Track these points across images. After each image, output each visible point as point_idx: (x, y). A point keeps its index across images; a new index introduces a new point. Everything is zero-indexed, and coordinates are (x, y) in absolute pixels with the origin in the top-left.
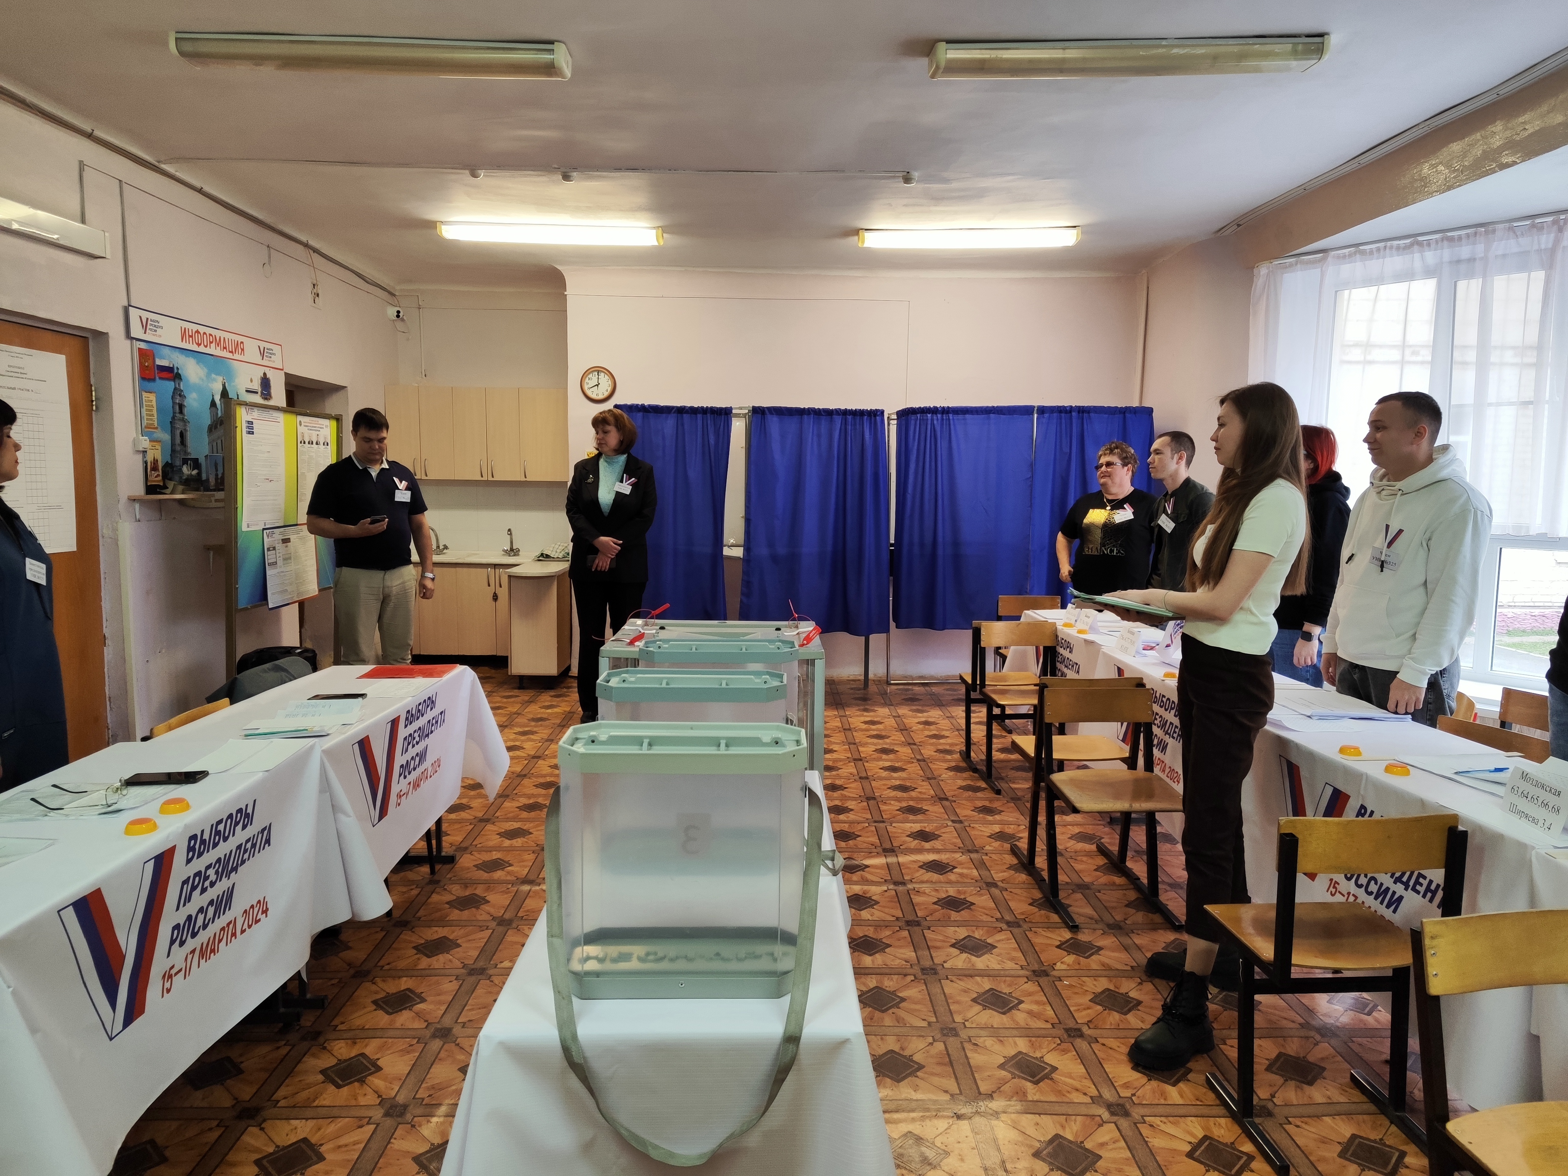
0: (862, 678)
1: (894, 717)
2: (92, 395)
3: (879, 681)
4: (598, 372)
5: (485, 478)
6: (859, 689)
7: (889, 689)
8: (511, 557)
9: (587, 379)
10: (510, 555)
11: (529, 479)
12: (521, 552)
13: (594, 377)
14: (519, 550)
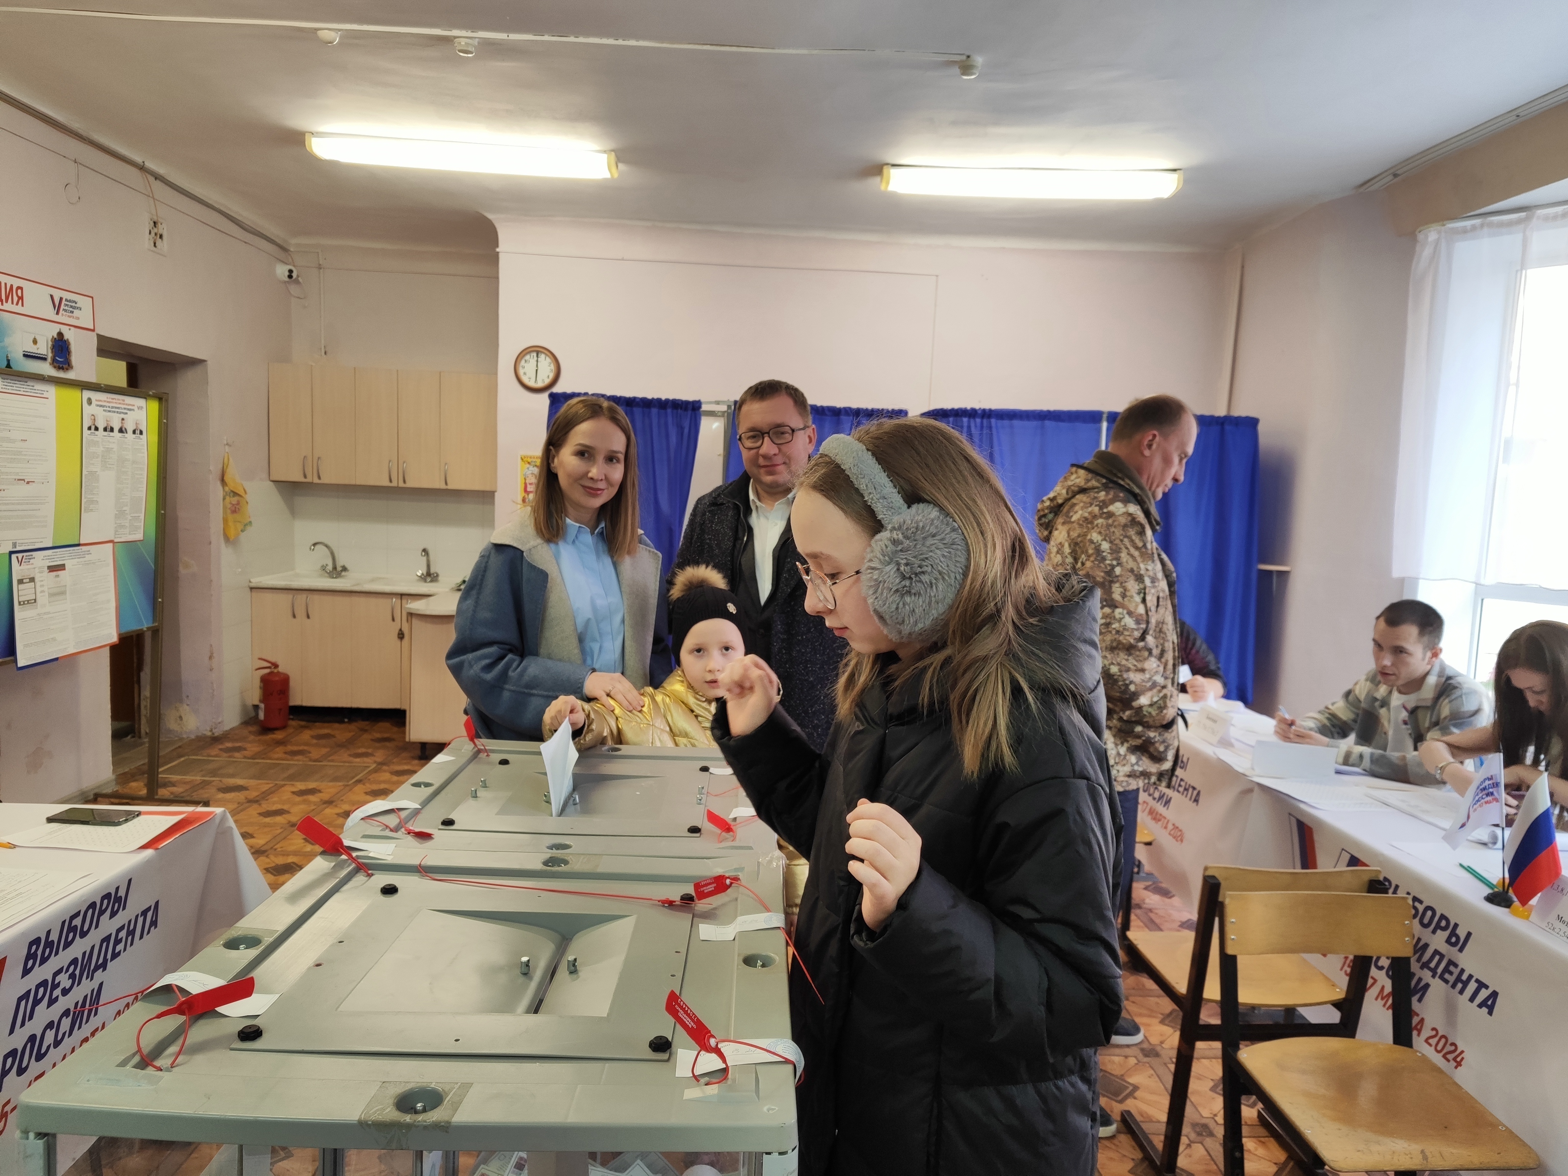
4: (538, 353)
5: (394, 484)
8: (426, 584)
9: (523, 361)
10: (425, 581)
11: (451, 486)
12: (440, 578)
13: (531, 358)
14: (437, 575)
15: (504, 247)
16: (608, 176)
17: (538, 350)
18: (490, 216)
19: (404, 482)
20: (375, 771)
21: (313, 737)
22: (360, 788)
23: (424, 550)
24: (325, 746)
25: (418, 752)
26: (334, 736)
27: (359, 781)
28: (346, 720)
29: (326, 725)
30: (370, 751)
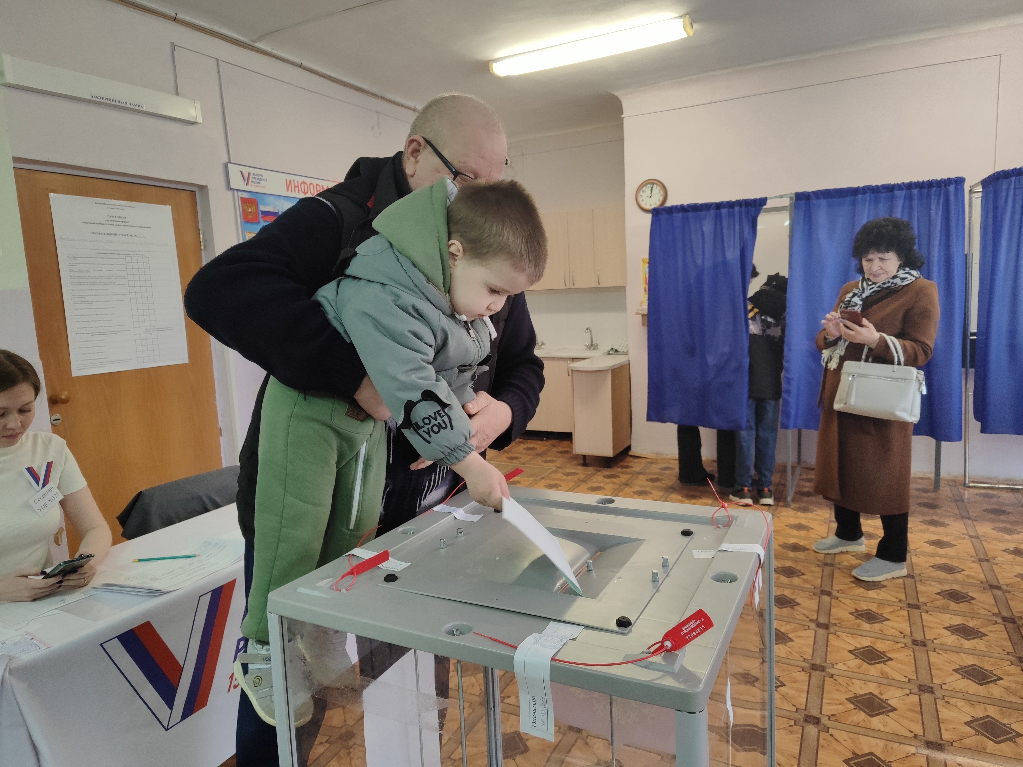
0: (932, 476)
1: (971, 537)
2: (200, 238)
3: (954, 481)
4: (652, 184)
5: (568, 287)
6: (926, 491)
7: (967, 494)
8: (591, 351)
9: (641, 192)
10: (590, 350)
11: (602, 285)
12: (599, 347)
13: (647, 189)
14: (597, 345)
15: (627, 113)
16: (685, 35)
17: (652, 182)
18: (616, 93)
19: (574, 285)
20: (555, 472)
21: (524, 449)
22: (542, 482)
23: (587, 329)
24: (529, 455)
25: (581, 461)
26: (536, 449)
27: (543, 478)
28: (545, 439)
29: (533, 441)
30: (554, 459)
